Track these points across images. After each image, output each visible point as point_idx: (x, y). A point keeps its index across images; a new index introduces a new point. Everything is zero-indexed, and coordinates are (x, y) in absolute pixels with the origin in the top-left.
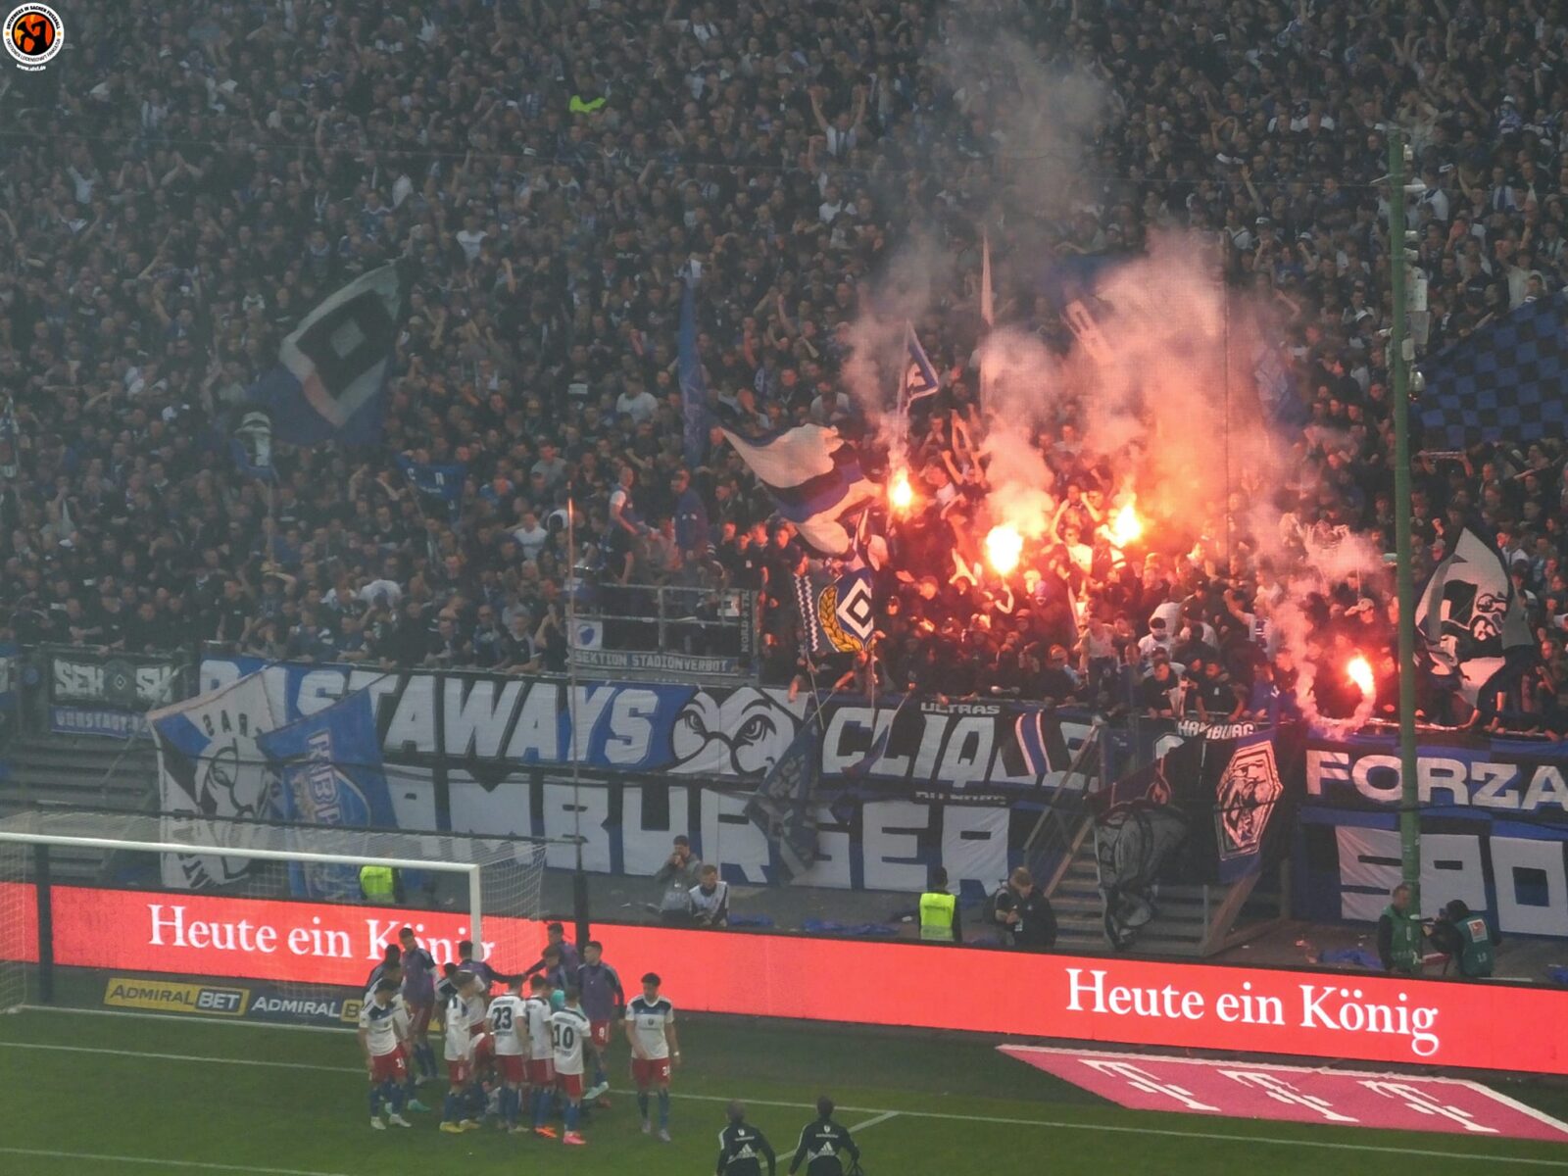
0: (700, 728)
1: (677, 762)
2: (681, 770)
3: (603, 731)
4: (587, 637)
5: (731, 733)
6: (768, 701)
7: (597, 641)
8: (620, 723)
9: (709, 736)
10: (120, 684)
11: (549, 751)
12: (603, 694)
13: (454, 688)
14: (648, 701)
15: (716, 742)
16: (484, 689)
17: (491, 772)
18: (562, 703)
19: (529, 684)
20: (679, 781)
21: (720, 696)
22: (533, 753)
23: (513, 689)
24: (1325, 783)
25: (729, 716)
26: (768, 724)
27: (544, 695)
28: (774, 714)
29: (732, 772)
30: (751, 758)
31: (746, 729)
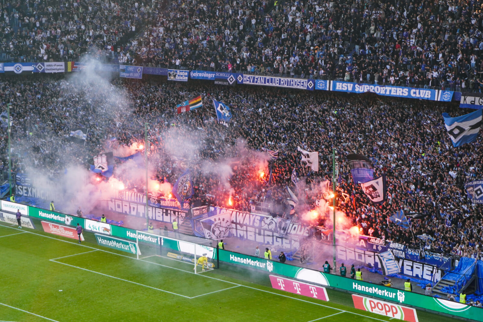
0: (264, 222)
2: (262, 228)
3: (254, 221)
5: (268, 223)
6: (272, 220)
7: (254, 209)
8: (256, 220)
9: (266, 224)
11: (248, 224)
12: (254, 216)
13: (238, 213)
14: (259, 218)
16: (241, 214)
17: (242, 225)
18: (250, 217)
19: (246, 214)
20: (262, 229)
21: (267, 218)
22: (246, 223)
23: (244, 214)
25: (268, 221)
26: (272, 223)
27: (248, 215)
28: (273, 221)
29: (268, 229)
30: (270, 227)
31: (270, 223)
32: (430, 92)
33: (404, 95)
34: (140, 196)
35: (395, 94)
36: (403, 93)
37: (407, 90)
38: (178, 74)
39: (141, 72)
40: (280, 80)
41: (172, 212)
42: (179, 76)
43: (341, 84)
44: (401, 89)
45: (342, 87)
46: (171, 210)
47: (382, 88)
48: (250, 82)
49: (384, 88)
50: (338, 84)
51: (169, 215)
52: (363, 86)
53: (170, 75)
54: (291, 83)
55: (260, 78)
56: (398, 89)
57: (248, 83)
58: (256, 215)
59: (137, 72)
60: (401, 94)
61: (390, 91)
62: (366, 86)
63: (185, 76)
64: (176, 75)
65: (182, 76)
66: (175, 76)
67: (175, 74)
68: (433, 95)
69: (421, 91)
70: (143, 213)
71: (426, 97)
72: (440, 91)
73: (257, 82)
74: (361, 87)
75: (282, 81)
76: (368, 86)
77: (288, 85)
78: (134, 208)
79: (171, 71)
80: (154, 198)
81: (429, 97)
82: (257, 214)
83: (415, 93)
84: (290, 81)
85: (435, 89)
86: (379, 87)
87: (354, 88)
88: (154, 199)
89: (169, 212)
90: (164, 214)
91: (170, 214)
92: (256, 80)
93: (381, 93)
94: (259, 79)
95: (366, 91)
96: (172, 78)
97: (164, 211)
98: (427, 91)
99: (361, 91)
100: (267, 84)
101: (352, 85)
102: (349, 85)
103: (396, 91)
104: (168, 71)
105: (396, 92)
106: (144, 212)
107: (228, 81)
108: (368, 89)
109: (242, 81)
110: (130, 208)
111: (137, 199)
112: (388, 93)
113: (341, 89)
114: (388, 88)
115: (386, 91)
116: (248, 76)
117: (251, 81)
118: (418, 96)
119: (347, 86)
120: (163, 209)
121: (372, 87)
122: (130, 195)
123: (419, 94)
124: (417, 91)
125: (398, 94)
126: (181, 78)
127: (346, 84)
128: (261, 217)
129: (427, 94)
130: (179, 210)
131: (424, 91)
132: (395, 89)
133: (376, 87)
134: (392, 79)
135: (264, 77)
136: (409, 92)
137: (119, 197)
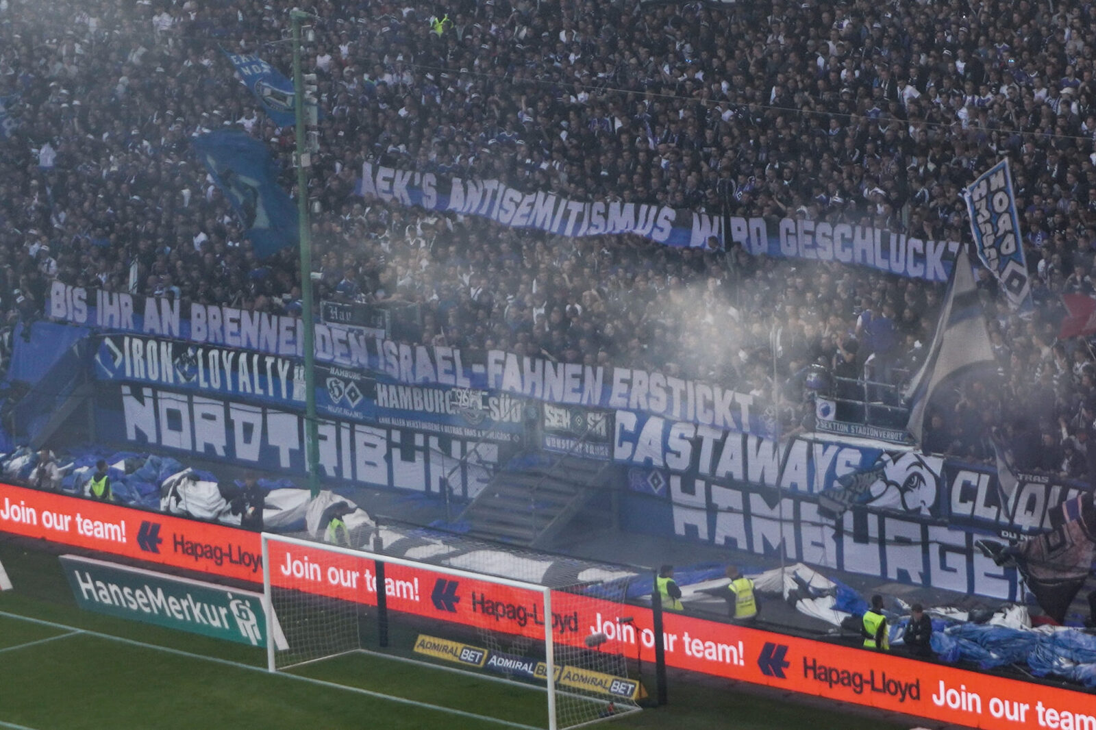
0: (883, 476)
1: (872, 499)
2: (874, 504)
3: (831, 474)
4: (827, 411)
5: (901, 482)
6: (921, 464)
7: (832, 416)
8: (840, 469)
9: (889, 483)
10: (579, 421)
11: (803, 486)
12: (832, 450)
13: (752, 441)
14: (856, 458)
15: (892, 488)
16: (768, 445)
17: (772, 496)
18: (810, 454)
19: (792, 441)
20: (873, 511)
21: (896, 457)
22: (794, 486)
25: (897, 472)
26: (921, 479)
27: (800, 448)
28: (924, 473)
29: (901, 508)
30: (912, 500)
31: (909, 480)
34: (274, 366)
41: (434, 442)
46: (427, 434)
51: (419, 458)
58: (842, 446)
70: (292, 452)
78: (248, 428)
80: (346, 375)
82: (844, 440)
88: (347, 381)
89: (419, 440)
90: (396, 453)
91: (426, 450)
97: (396, 436)
106: (296, 446)
110: (229, 424)
111: (264, 385)
120: (389, 429)
122: (228, 367)
128: (863, 450)
130: (469, 433)
137: (176, 378)
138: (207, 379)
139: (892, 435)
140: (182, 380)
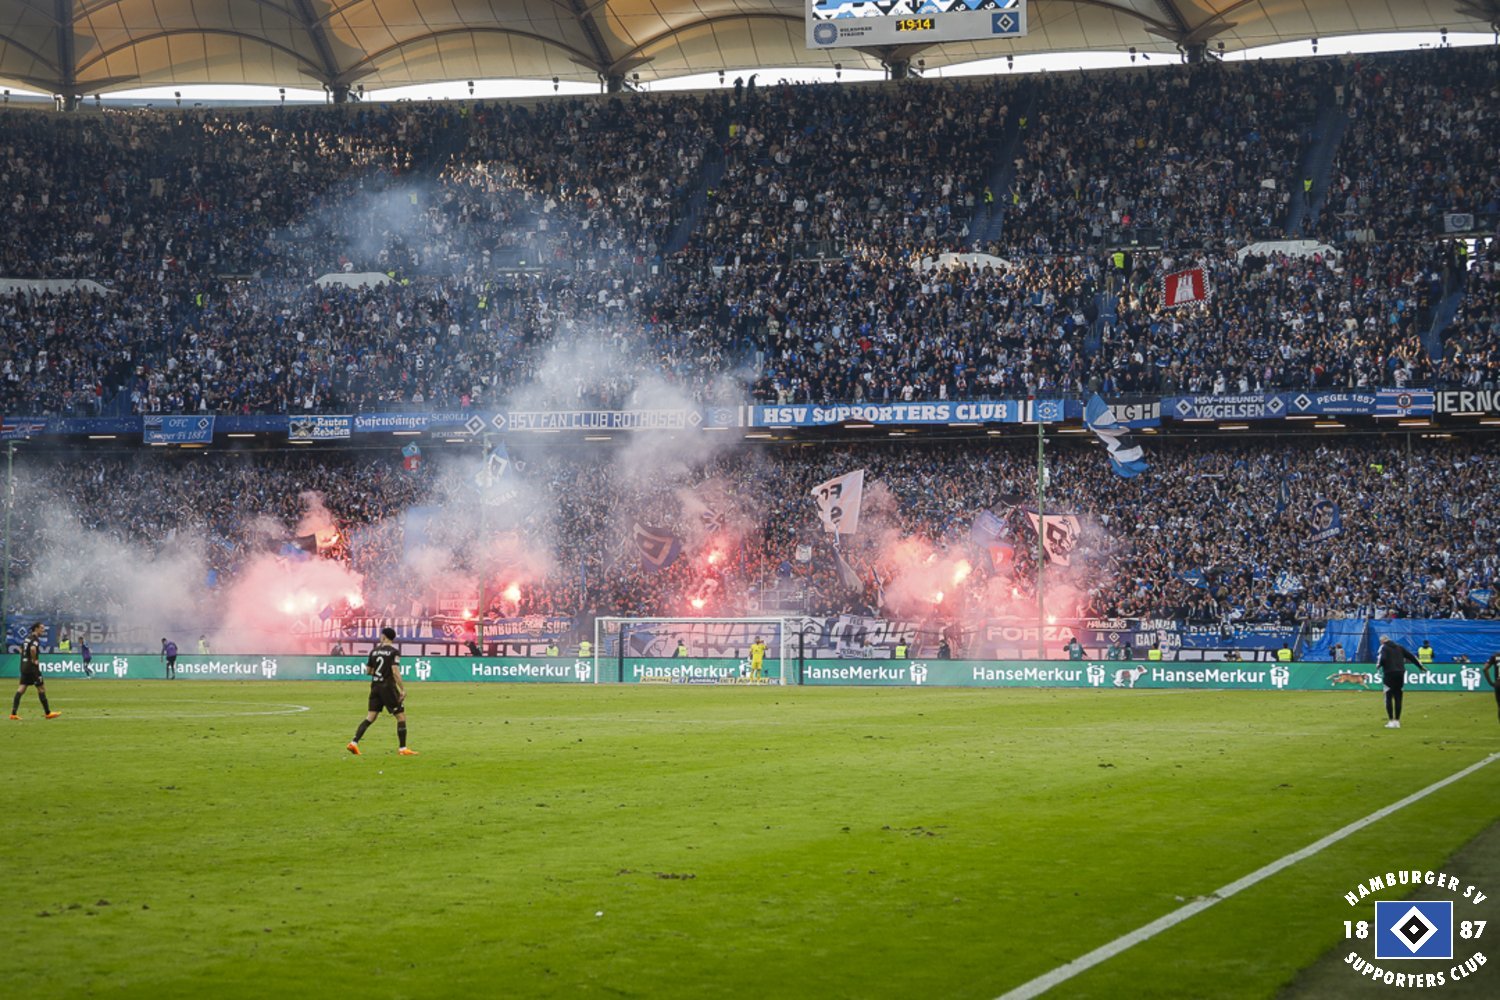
0: (790, 630)
4: (754, 607)
5: (800, 632)
7: (756, 609)
9: (792, 633)
11: (741, 641)
15: (795, 634)
17: (722, 648)
21: (797, 621)
22: (736, 642)
24: (993, 637)
26: (812, 628)
30: (806, 639)
31: (805, 631)
32: (1005, 407)
33: (939, 417)
34: (410, 623)
35: (918, 418)
36: (936, 414)
37: (947, 408)
38: (320, 423)
39: (209, 427)
40: (611, 416)
41: (510, 647)
42: (323, 428)
43: (775, 411)
44: (932, 408)
45: (779, 416)
46: (505, 644)
47: (882, 410)
48: (528, 425)
49: (889, 409)
50: (767, 411)
52: (834, 410)
53: (295, 428)
54: (642, 419)
55: (557, 416)
56: (925, 408)
57: (521, 428)
59: (198, 428)
60: (933, 418)
61: (905, 414)
62: (840, 410)
63: (342, 427)
64: (313, 427)
65: (330, 428)
66: (311, 430)
67: (310, 425)
68: (1012, 411)
69: (983, 407)
71: (997, 416)
72: (1030, 403)
73: (547, 424)
74: (827, 413)
75: (617, 417)
76: (847, 409)
77: (632, 425)
79: (299, 420)
80: (456, 622)
81: (1005, 415)
83: (967, 412)
84: (639, 417)
85: (1017, 399)
86: (874, 409)
87: (809, 415)
88: (456, 626)
91: (504, 652)
92: (543, 421)
93: (882, 419)
94: (554, 418)
95: (841, 418)
96: (303, 433)
98: (998, 407)
99: (828, 420)
100: (576, 427)
101: (804, 411)
102: (796, 411)
103: (921, 411)
104: (290, 420)
105: (921, 414)
107: (466, 430)
108: (848, 414)
109: (507, 425)
112: (900, 417)
113: (775, 420)
114: (900, 409)
115: (894, 414)
116: (524, 414)
117: (532, 424)
118: (973, 416)
119: (792, 414)
121: (860, 409)
123: (978, 412)
124: (973, 408)
125: (924, 417)
126: (332, 432)
127: (790, 410)
129: (998, 411)
130: (533, 641)
131: (991, 407)
132: (918, 408)
133: (868, 410)
134: (908, 390)
135: (566, 413)
136: (953, 412)
137: (342, 634)
138: (363, 633)
139: (792, 613)
140: (346, 635)
